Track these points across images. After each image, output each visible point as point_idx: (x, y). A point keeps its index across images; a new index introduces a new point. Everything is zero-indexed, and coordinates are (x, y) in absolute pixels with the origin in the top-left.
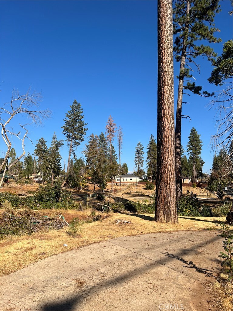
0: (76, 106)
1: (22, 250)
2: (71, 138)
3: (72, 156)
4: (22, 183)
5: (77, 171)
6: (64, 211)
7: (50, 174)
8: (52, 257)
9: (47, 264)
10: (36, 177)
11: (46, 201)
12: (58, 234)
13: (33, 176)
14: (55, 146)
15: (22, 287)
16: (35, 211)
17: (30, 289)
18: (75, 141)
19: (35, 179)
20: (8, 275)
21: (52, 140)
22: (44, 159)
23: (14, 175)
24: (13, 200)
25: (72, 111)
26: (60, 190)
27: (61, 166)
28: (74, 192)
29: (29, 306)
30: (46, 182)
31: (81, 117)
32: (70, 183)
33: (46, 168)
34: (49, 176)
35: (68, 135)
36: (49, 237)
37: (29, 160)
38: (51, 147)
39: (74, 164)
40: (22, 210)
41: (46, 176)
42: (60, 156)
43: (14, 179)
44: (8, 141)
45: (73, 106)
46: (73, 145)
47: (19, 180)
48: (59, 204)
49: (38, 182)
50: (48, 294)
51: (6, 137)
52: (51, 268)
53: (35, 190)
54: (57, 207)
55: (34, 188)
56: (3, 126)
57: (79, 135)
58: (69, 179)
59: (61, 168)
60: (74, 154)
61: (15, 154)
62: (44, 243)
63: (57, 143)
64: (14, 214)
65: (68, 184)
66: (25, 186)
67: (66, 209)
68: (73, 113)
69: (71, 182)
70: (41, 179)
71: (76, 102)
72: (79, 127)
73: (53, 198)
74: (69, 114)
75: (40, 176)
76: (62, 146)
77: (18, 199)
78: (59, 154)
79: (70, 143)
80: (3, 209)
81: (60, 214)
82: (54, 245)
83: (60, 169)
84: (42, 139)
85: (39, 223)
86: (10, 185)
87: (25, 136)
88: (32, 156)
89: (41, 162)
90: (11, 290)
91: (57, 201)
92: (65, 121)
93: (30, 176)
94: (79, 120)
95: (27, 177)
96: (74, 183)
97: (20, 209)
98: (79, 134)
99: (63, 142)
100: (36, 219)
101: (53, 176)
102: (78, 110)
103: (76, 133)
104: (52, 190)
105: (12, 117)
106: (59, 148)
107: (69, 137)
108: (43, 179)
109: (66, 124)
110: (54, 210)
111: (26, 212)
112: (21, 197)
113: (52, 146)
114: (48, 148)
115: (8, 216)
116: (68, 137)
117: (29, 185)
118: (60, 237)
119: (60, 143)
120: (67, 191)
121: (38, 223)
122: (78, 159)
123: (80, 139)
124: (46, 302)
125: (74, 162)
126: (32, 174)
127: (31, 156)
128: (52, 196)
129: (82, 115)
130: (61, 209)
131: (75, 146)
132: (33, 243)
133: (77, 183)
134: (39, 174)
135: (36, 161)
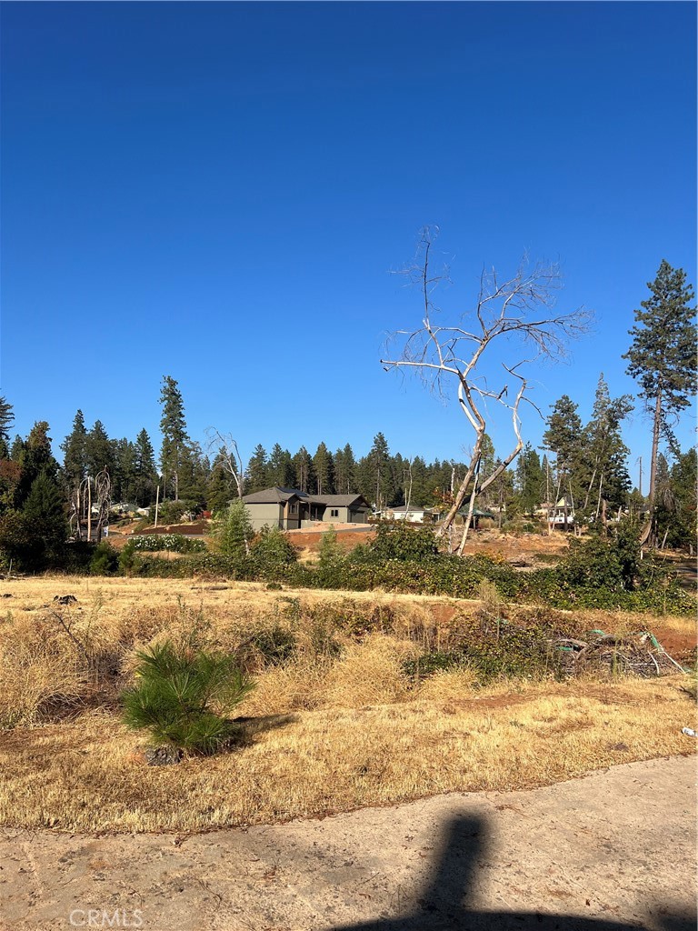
0: (667, 282)
1: (554, 724)
2: (656, 386)
3: (663, 445)
4: (519, 531)
5: (684, 492)
6: (656, 620)
7: (595, 503)
8: (650, 763)
9: (642, 782)
10: (554, 512)
11: (594, 586)
12: (654, 690)
13: (544, 511)
14: (605, 419)
15: (579, 834)
16: (564, 612)
17: (603, 848)
18: (670, 394)
19: (552, 519)
20: (531, 789)
21: (595, 399)
22: (575, 457)
23: (492, 509)
24: (500, 579)
25: (656, 299)
26: (635, 552)
27: (627, 476)
28: (683, 561)
29: (610, 897)
30: (585, 529)
31: (688, 313)
32: (663, 533)
33: (583, 486)
34: (592, 511)
35: (646, 379)
36: (627, 698)
37: (530, 464)
38: (593, 420)
39: (669, 470)
40: (528, 607)
41: (585, 510)
42: (623, 446)
43: (493, 518)
44: (477, 416)
45: (656, 282)
46: (665, 409)
47: (507, 522)
48: (635, 597)
49: (561, 527)
50: (665, 877)
51: (472, 406)
52: (654, 795)
53: (553, 551)
54: (631, 605)
55: (550, 544)
56: (461, 378)
57: (683, 373)
58: (658, 518)
59: (628, 485)
60: (670, 435)
61: (492, 450)
62: (618, 714)
63: (610, 406)
64: (506, 618)
65: (657, 535)
66: (525, 539)
67: (661, 613)
68: (659, 304)
69: (665, 526)
70: (570, 519)
71: (666, 268)
72: (681, 348)
73: (615, 577)
74: (644, 311)
75: (566, 510)
76: (628, 415)
77: (514, 576)
78: (619, 442)
79: (653, 402)
80: (478, 601)
81: (642, 629)
82: (649, 724)
83: (626, 488)
84: (564, 401)
85: (578, 649)
86: (486, 536)
87: (519, 396)
88: (539, 452)
89: (565, 468)
90: (550, 837)
91: (630, 587)
92: (635, 336)
93: (538, 509)
94: (681, 324)
95: (527, 514)
96: (675, 533)
97: (520, 604)
98: (684, 369)
99: (630, 403)
100: (569, 637)
101: (604, 508)
102: (675, 293)
103: (673, 367)
104: (611, 552)
105: (482, 347)
106: (620, 422)
107: (648, 383)
108: (575, 519)
109: (638, 343)
110: (621, 615)
111: (539, 613)
112: (519, 569)
113: (597, 418)
114: (584, 424)
115: (492, 621)
116: (645, 385)
117: (535, 537)
118: (666, 703)
119: (621, 406)
120: (658, 559)
121: (575, 648)
122: (684, 451)
123: (688, 385)
124: (662, 899)
125: (672, 461)
126: (542, 505)
127: (534, 452)
128: (612, 569)
129: (688, 305)
130: (643, 612)
131: (671, 410)
132: (584, 710)
133: (688, 532)
134: (562, 503)
135: (552, 465)
